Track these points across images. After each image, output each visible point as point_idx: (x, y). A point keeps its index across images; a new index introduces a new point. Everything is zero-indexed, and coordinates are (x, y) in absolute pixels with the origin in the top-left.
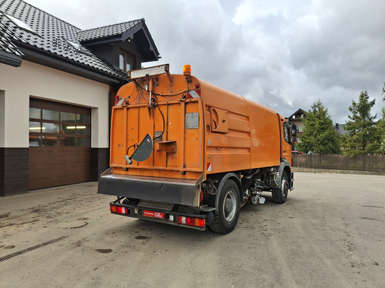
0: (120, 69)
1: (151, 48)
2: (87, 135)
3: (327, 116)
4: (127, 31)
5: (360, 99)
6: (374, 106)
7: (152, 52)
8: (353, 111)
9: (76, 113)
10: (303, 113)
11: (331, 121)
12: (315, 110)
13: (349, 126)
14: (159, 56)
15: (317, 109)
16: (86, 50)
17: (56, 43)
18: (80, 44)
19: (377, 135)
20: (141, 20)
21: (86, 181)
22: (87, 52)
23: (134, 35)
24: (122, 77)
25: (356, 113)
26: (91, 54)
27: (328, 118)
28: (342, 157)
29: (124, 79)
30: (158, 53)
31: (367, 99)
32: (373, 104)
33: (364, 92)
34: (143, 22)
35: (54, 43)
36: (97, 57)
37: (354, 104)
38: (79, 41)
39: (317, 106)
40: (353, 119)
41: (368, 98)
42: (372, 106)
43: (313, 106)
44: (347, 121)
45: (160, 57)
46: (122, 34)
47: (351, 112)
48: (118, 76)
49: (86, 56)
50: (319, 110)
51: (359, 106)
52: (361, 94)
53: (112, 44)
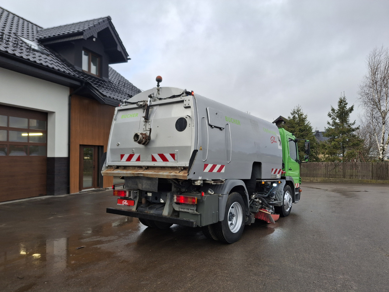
0: (82, 70)
1: (119, 49)
2: (43, 143)
3: (306, 123)
4: (90, 28)
5: (338, 105)
6: (353, 112)
7: (120, 52)
8: (332, 117)
9: (29, 118)
10: (283, 121)
11: (310, 127)
12: (294, 116)
13: (329, 133)
14: (128, 57)
15: (297, 116)
16: (43, 48)
17: (17, 44)
18: (38, 43)
19: (356, 142)
20: (107, 18)
21: (40, 195)
22: (45, 51)
23: (99, 34)
24: (83, 79)
25: (336, 119)
26: (49, 53)
27: (307, 124)
28: (322, 165)
29: (86, 80)
30: (127, 55)
31: (346, 106)
32: (351, 110)
33: (343, 99)
34: (109, 20)
35: (15, 44)
36: (56, 56)
37: (333, 110)
38: (36, 39)
39: (296, 113)
40: (333, 126)
41: (346, 104)
42: (351, 112)
43: (292, 112)
44: (327, 128)
45: (129, 59)
46: (84, 32)
47: (331, 118)
48: (78, 77)
49: (41, 55)
50: (298, 117)
51: (337, 112)
52: (340, 100)
53: (73, 43)
